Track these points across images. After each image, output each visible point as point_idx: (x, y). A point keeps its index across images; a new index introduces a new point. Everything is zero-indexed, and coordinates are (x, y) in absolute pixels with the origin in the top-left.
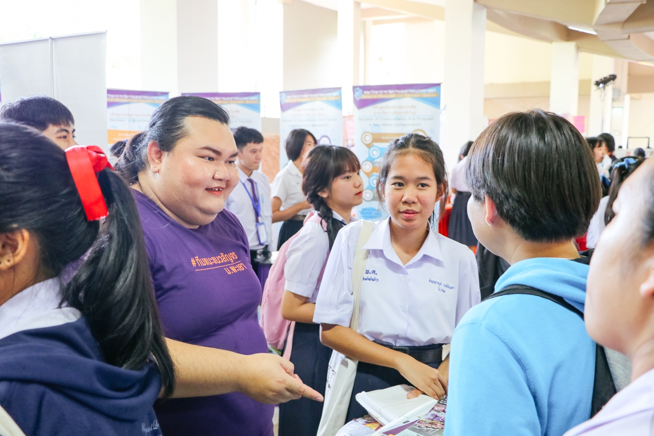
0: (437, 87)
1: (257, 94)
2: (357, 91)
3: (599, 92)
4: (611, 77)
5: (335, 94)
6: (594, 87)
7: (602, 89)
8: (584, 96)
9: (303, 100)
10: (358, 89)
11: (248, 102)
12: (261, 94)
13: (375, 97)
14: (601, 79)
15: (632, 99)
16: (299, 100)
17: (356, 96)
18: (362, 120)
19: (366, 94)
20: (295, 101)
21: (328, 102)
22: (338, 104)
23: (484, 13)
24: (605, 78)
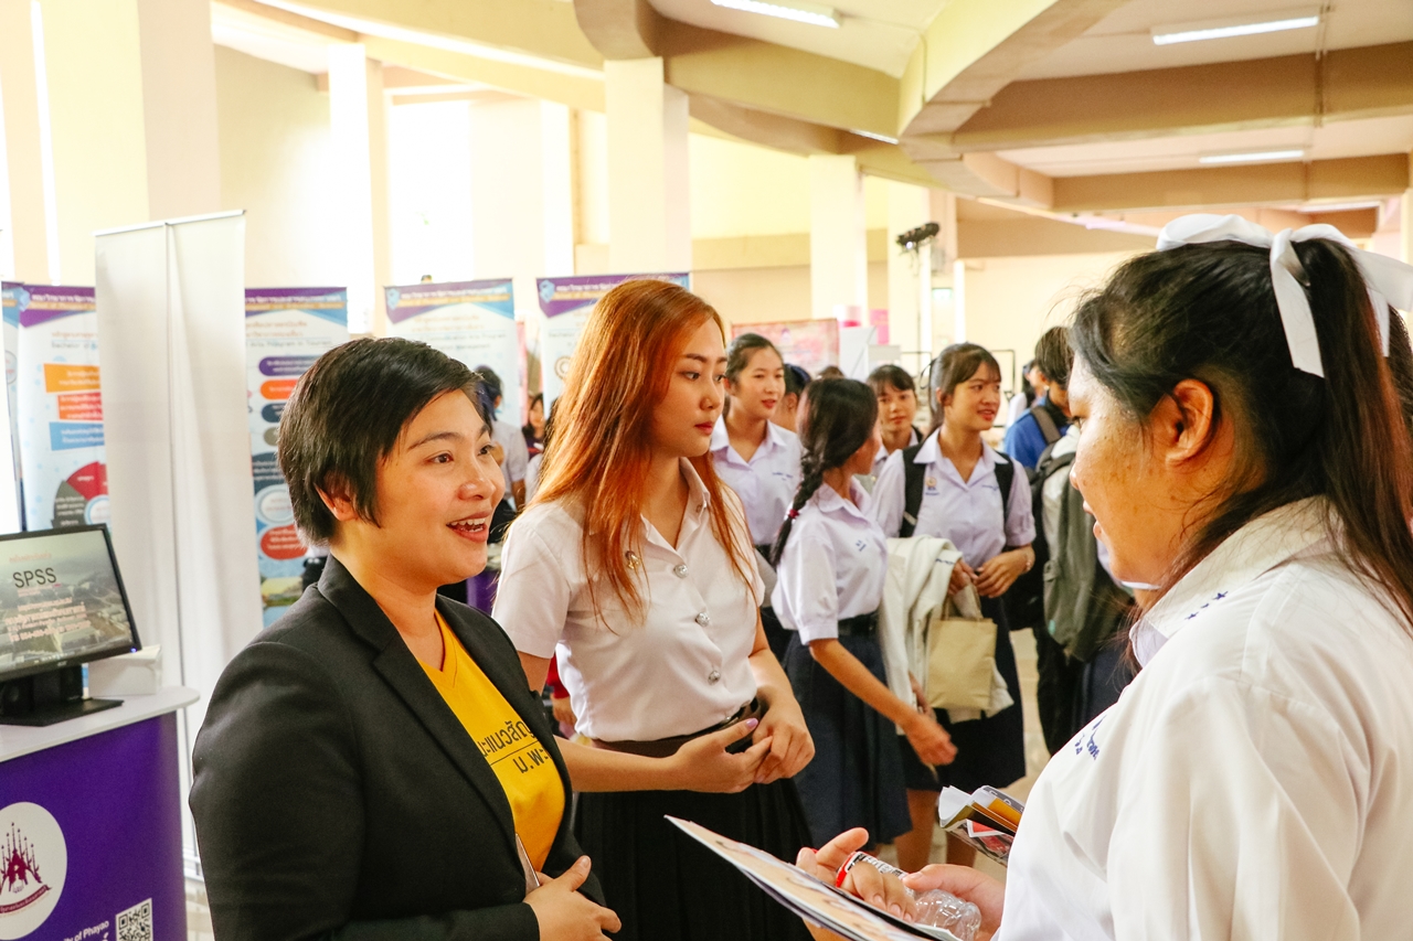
0: (684, 278)
1: (342, 290)
2: (545, 286)
3: (907, 257)
4: (930, 228)
5: (501, 290)
6: (895, 248)
7: (914, 252)
8: (877, 265)
9: (435, 302)
10: (546, 283)
11: (322, 306)
12: (348, 290)
13: (577, 296)
14: (910, 232)
15: (968, 269)
16: (427, 302)
17: (543, 294)
18: (554, 336)
19: (560, 292)
20: (418, 303)
21: (488, 304)
22: (507, 308)
23: (685, 102)
24: (917, 230)
